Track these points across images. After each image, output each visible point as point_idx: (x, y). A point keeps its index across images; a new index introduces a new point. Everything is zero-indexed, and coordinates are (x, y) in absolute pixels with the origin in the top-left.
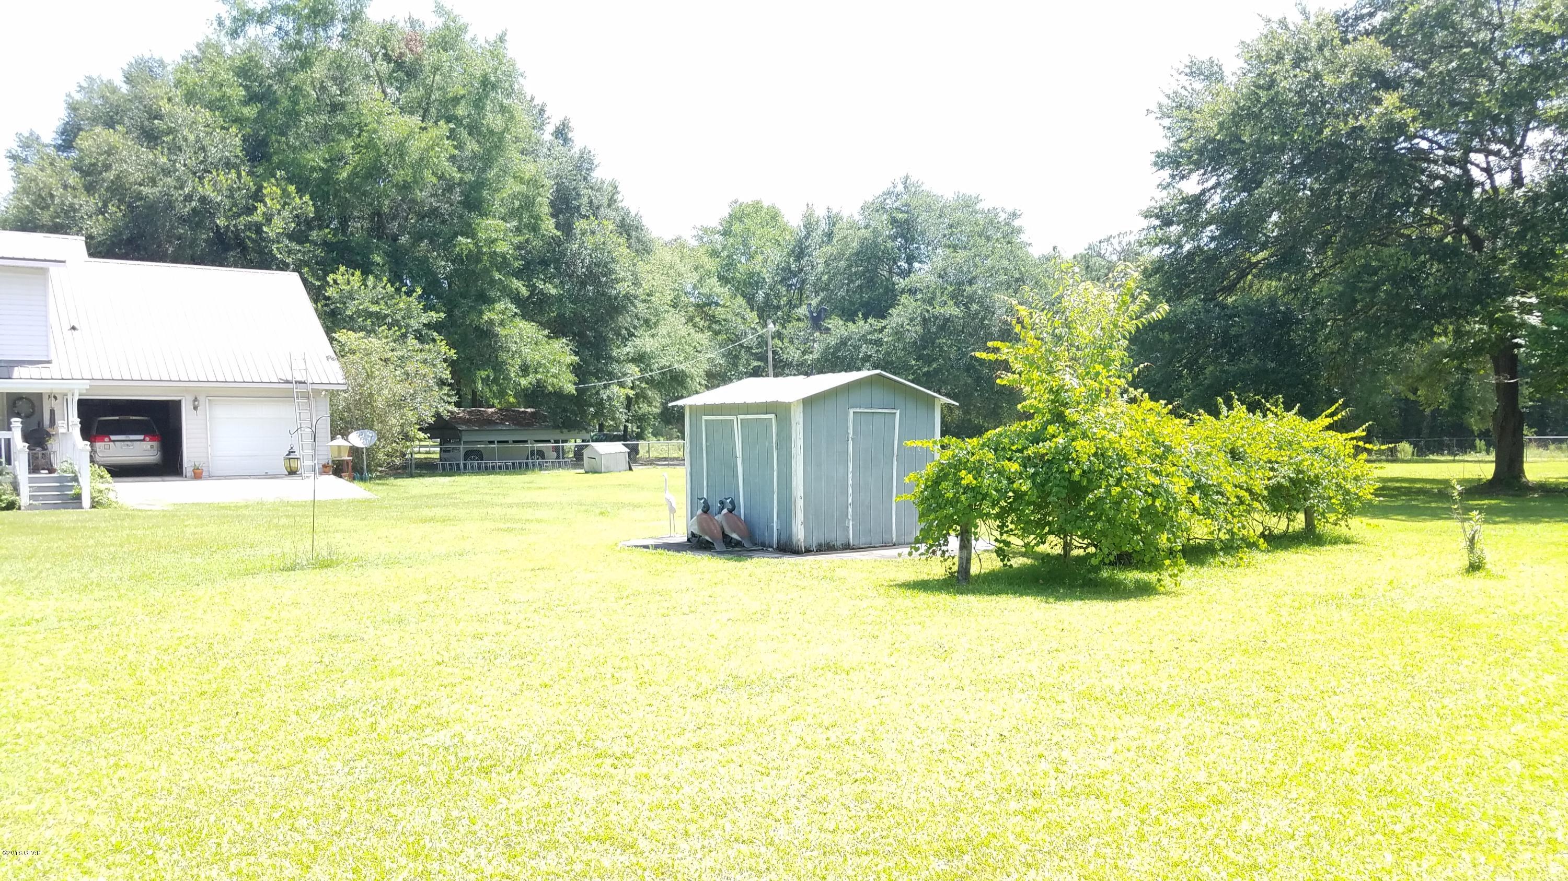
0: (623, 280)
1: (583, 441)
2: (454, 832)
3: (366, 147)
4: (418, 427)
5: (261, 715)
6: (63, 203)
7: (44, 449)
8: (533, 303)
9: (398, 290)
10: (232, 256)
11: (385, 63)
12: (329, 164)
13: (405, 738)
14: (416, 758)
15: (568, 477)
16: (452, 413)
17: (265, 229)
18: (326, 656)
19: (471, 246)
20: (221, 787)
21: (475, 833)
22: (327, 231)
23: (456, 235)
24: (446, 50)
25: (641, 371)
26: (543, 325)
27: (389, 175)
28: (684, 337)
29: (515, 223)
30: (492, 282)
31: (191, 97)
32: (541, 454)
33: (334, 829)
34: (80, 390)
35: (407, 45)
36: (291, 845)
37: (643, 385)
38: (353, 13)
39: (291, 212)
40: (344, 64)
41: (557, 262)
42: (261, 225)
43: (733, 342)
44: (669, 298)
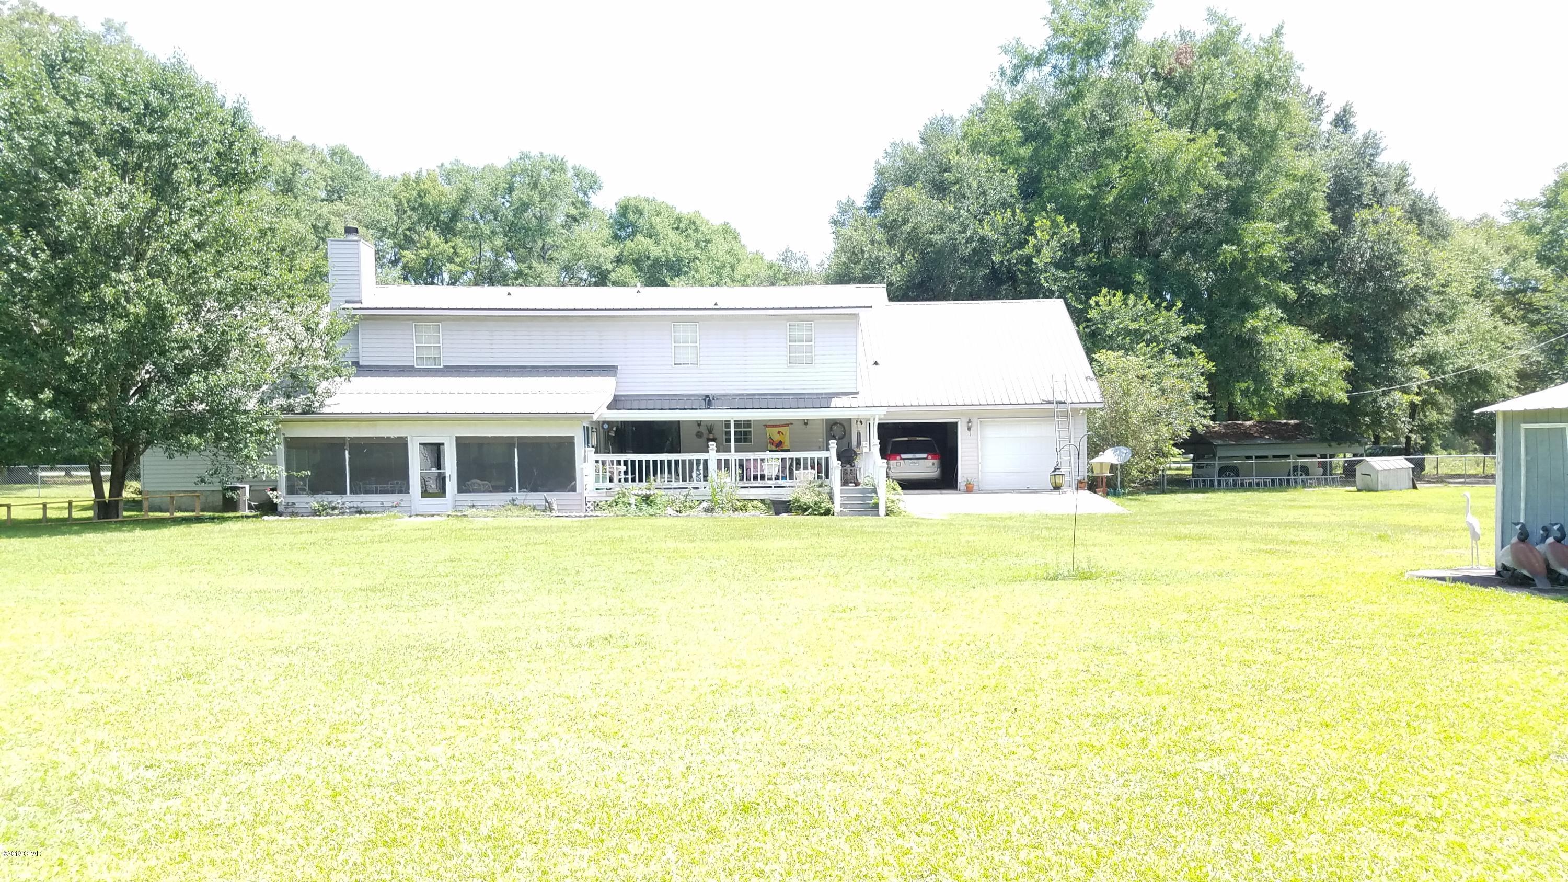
0: (1412, 271)
1: (1354, 455)
2: (1237, 867)
3: (1133, 168)
4: (1172, 442)
5: (1037, 714)
6: (871, 257)
7: (852, 466)
8: (1302, 306)
9: (1158, 306)
10: (1005, 289)
11: (1154, 82)
12: (1097, 190)
13: (1177, 759)
14: (1190, 781)
15: (1339, 495)
16: (1207, 427)
17: (1035, 260)
18: (1091, 665)
19: (1236, 253)
20: (1007, 777)
21: (1260, 871)
22: (1091, 255)
23: (1220, 243)
24: (1217, 57)
25: (1430, 374)
26: (1312, 329)
27: (1155, 193)
28: (1489, 331)
29: (1286, 223)
30: (1257, 288)
31: (975, 147)
32: (1305, 470)
33: (1114, 839)
34: (879, 415)
35: (1177, 59)
36: (1074, 847)
37: (1432, 390)
38: (1125, 38)
39: (1059, 242)
40: (1114, 90)
41: (1331, 259)
42: (1032, 256)
43: (1556, 333)
44: (1470, 287)
